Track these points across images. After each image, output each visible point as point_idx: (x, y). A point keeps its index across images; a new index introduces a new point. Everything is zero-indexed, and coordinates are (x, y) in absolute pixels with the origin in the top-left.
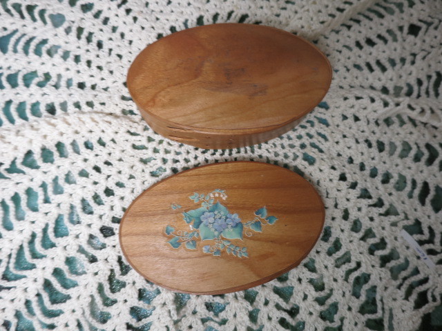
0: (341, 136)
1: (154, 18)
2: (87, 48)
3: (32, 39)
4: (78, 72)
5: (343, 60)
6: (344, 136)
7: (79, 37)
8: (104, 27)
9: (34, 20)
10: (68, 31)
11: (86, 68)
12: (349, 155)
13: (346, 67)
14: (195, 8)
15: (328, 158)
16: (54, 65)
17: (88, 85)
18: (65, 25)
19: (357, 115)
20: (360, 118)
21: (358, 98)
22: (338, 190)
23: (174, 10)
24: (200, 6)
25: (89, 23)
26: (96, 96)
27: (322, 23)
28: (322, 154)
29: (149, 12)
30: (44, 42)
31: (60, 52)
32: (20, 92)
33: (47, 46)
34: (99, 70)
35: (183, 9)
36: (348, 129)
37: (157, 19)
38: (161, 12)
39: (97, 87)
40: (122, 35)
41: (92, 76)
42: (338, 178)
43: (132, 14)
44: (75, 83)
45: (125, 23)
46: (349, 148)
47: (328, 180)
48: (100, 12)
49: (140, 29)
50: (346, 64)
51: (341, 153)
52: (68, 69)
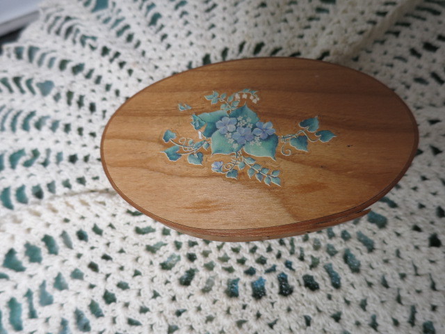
0: (419, 179)
1: (152, 67)
2: (77, 113)
3: (18, 114)
4: (69, 143)
5: (397, 75)
6: (424, 178)
7: (69, 103)
8: (97, 88)
9: (22, 91)
10: (57, 97)
11: (77, 136)
12: (437, 205)
13: (403, 83)
14: (198, 46)
15: (405, 215)
16: (42, 139)
17: (80, 157)
18: (54, 92)
19: (437, 145)
20: (441, 149)
21: (433, 122)
22: (432, 262)
23: (174, 53)
24: (204, 43)
25: (81, 86)
26: (88, 169)
27: (361, 33)
28: (396, 209)
29: (146, 61)
30: (32, 114)
31: (48, 123)
32: (5, 176)
33: (35, 118)
34: (92, 138)
35: (185, 51)
36: (426, 167)
37: (156, 67)
38: (160, 58)
39: (90, 158)
40: (117, 93)
41: (84, 146)
42: (427, 243)
43: (126, 67)
44: (65, 156)
45: (119, 78)
46: (435, 194)
47: (412, 248)
48: (91, 71)
49: (136, 82)
50: (404, 80)
51: (424, 203)
52: (57, 142)
